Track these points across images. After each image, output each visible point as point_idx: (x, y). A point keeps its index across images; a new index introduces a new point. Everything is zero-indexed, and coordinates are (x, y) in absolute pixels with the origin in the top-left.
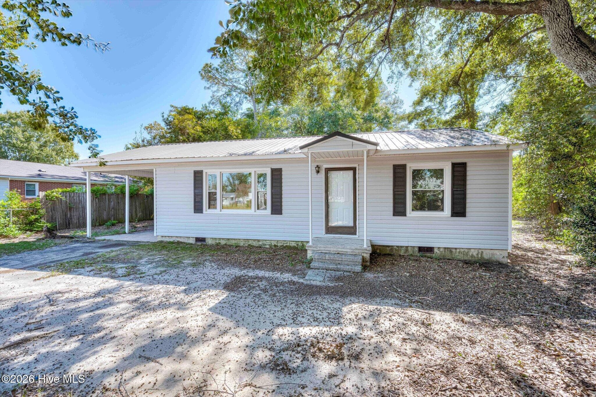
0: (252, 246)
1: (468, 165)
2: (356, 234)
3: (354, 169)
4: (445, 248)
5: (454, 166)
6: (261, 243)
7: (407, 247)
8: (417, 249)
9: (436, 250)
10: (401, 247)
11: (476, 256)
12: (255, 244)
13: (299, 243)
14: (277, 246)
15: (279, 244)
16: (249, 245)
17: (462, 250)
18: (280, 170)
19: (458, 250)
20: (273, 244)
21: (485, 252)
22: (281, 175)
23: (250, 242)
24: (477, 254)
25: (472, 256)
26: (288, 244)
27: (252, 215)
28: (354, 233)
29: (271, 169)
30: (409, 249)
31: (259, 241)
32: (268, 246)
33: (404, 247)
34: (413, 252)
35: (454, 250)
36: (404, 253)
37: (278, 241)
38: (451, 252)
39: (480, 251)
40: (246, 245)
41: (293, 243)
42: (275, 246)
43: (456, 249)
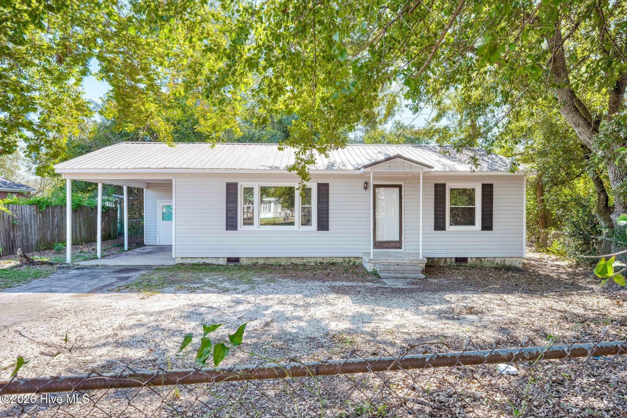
0: (295, 264)
1: (494, 186)
2: (401, 248)
3: (400, 187)
4: (476, 258)
5: (484, 186)
6: (305, 261)
7: (446, 258)
8: (454, 260)
9: (469, 260)
10: (441, 258)
11: (499, 263)
12: (298, 262)
13: (346, 259)
14: (323, 263)
15: (325, 261)
16: (292, 263)
17: (489, 259)
18: (327, 185)
19: (486, 259)
20: (318, 262)
21: (506, 259)
22: (328, 190)
23: (293, 261)
24: (501, 262)
25: (497, 263)
26: (335, 261)
27: (296, 232)
28: (400, 247)
29: (318, 184)
30: (448, 260)
31: (302, 258)
32: (312, 264)
33: (443, 258)
34: (451, 262)
35: (483, 260)
36: (444, 264)
37: (324, 258)
38: (481, 261)
39: (503, 259)
40: (289, 263)
41: (339, 259)
42: (321, 263)
43: (485, 258)
